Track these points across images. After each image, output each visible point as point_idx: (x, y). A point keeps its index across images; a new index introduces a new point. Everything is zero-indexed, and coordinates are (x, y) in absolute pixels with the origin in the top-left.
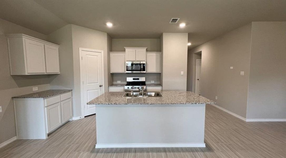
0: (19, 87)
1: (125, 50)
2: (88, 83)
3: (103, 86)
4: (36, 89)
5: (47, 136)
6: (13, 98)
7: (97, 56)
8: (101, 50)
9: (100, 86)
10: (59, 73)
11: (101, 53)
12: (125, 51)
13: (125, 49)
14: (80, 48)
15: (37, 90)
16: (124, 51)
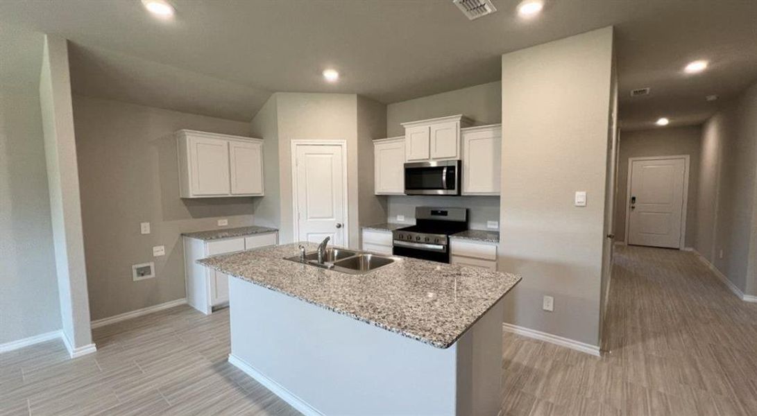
0: (194, 217)
1: (404, 131)
2: (310, 218)
3: (346, 225)
4: (225, 222)
5: (211, 311)
6: (182, 235)
7: (332, 154)
8: (341, 139)
9: (339, 226)
10: (263, 195)
11: (341, 145)
12: (404, 135)
13: (404, 129)
14: (292, 141)
15: (226, 224)
16: (402, 133)
